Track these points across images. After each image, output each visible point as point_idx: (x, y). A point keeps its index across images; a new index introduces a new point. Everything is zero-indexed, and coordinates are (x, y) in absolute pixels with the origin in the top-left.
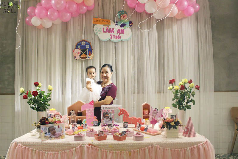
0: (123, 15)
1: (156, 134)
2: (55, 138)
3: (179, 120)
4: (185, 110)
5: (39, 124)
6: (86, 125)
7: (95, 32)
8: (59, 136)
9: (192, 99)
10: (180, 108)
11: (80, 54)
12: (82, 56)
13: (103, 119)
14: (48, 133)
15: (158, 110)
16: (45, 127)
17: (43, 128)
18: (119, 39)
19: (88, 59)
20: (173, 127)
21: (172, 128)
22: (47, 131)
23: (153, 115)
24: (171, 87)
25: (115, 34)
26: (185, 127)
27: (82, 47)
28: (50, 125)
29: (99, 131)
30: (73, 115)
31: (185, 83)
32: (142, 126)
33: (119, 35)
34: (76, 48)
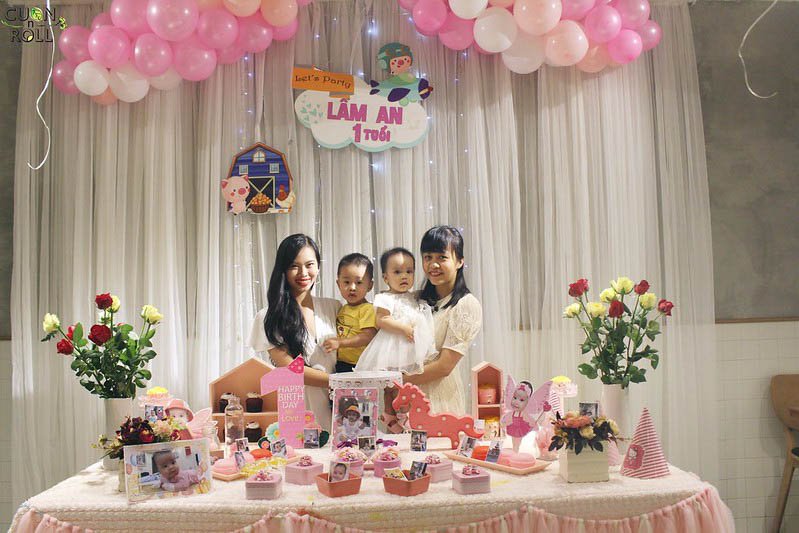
0: (398, 59)
1: (531, 470)
2: (177, 490)
3: (610, 421)
4: (625, 386)
5: (118, 444)
6: (280, 446)
7: (301, 117)
8: (192, 484)
9: (648, 347)
10: (606, 380)
11: (247, 193)
12: (254, 201)
13: (338, 421)
14: (151, 473)
15: (531, 387)
16: (139, 453)
17: (134, 458)
18: (385, 142)
19: (277, 211)
20: (590, 445)
21: (589, 448)
22: (149, 468)
23: (513, 406)
24: (576, 306)
25: (371, 123)
26: (630, 443)
27: (255, 169)
28: (158, 446)
29: (332, 463)
30: (233, 409)
31: (623, 292)
32: (479, 443)
33: (386, 127)
34: (234, 172)
